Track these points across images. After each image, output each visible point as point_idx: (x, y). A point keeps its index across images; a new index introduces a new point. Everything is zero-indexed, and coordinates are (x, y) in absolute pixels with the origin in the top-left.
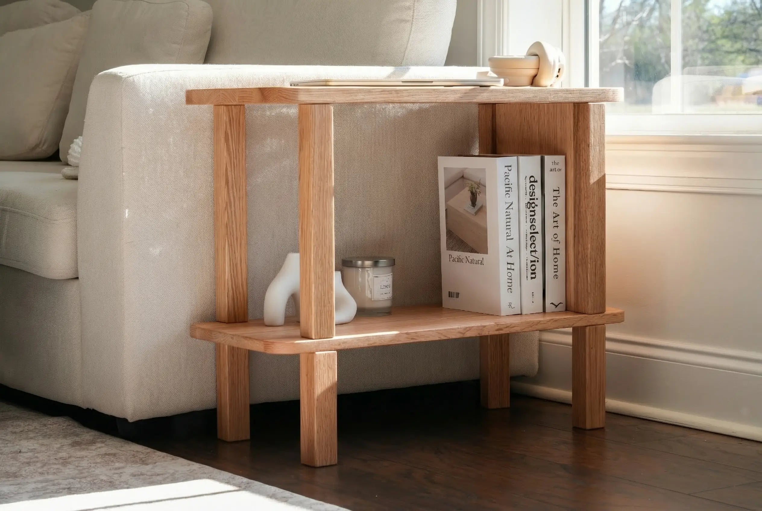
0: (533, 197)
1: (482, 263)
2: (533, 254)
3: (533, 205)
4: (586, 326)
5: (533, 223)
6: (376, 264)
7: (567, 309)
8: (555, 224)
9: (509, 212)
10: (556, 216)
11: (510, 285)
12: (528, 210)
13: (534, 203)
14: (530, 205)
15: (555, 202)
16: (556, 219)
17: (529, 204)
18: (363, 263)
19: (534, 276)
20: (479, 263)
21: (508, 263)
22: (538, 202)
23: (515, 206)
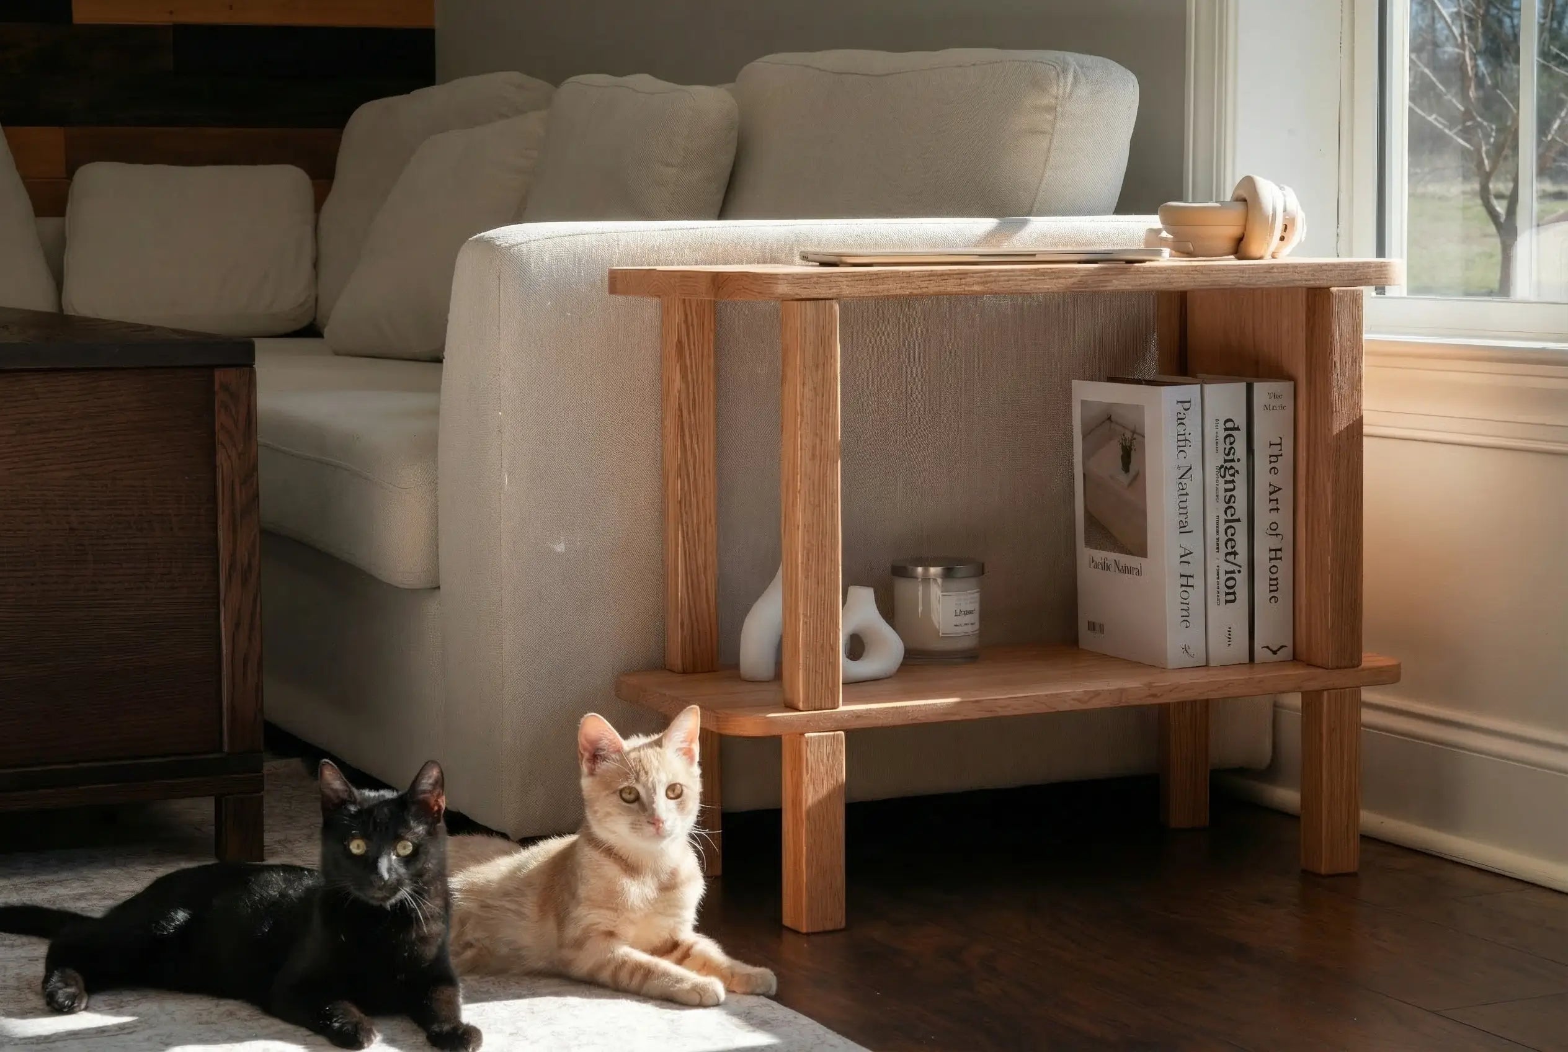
0: (1231, 457)
1: (1139, 573)
2: (1231, 558)
3: (1232, 471)
4: (1324, 690)
5: (1231, 504)
6: (948, 574)
7: (1296, 658)
8: (1273, 505)
9: (1185, 484)
10: (1275, 492)
11: (1185, 613)
12: (1222, 481)
13: (1232, 468)
14: (1226, 470)
15: (1273, 465)
16: (1273, 497)
17: (1223, 470)
18: (926, 571)
19: (1231, 597)
20: (1134, 573)
21: (1182, 576)
22: (1241, 466)
23: (1197, 473)
